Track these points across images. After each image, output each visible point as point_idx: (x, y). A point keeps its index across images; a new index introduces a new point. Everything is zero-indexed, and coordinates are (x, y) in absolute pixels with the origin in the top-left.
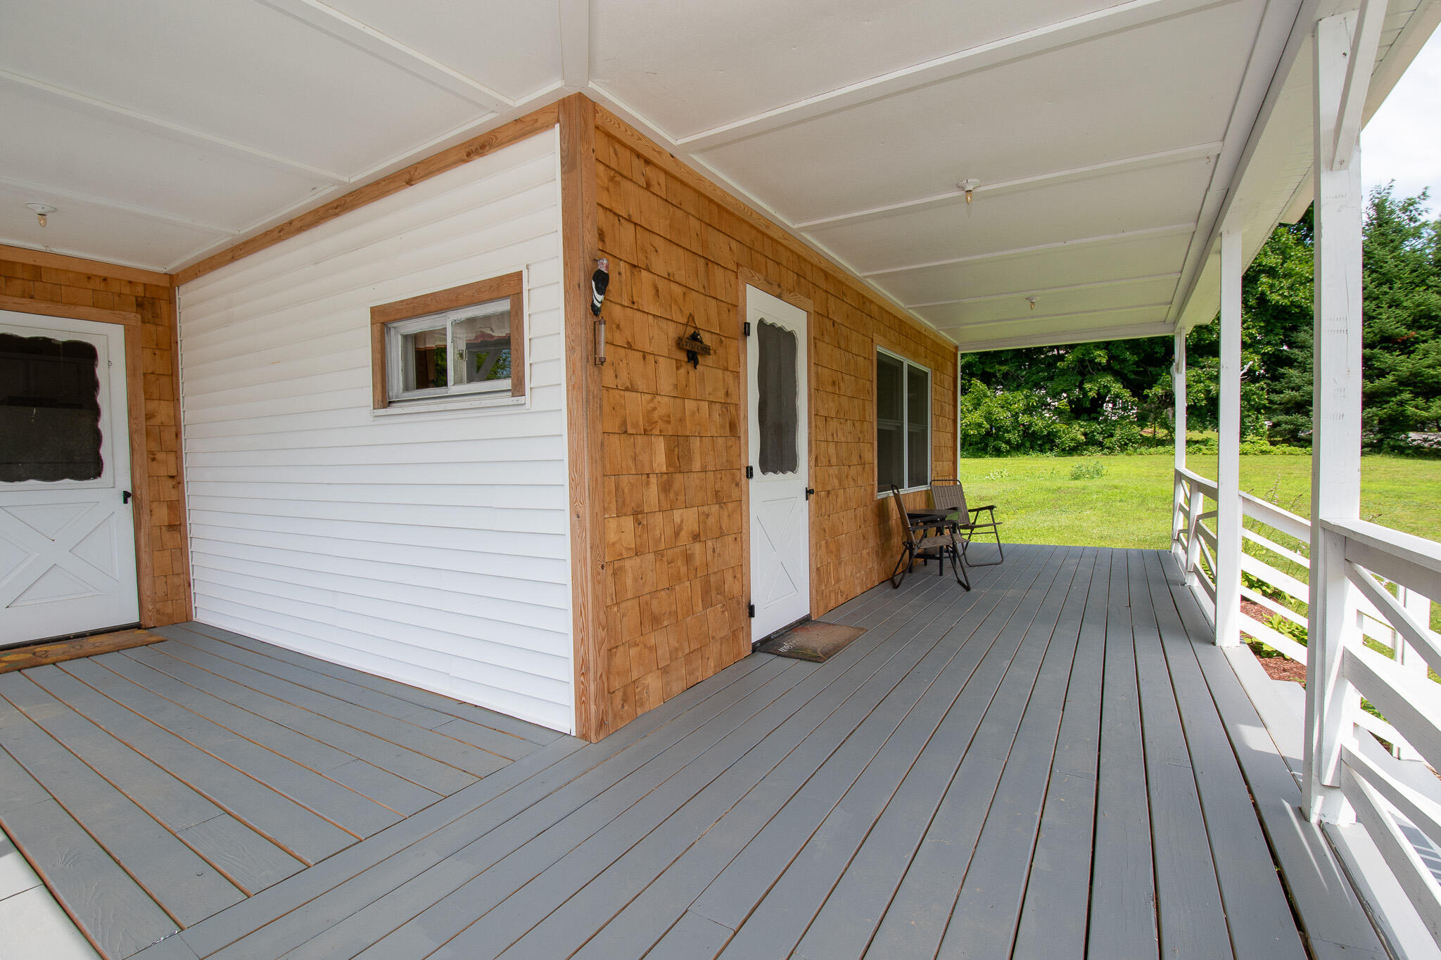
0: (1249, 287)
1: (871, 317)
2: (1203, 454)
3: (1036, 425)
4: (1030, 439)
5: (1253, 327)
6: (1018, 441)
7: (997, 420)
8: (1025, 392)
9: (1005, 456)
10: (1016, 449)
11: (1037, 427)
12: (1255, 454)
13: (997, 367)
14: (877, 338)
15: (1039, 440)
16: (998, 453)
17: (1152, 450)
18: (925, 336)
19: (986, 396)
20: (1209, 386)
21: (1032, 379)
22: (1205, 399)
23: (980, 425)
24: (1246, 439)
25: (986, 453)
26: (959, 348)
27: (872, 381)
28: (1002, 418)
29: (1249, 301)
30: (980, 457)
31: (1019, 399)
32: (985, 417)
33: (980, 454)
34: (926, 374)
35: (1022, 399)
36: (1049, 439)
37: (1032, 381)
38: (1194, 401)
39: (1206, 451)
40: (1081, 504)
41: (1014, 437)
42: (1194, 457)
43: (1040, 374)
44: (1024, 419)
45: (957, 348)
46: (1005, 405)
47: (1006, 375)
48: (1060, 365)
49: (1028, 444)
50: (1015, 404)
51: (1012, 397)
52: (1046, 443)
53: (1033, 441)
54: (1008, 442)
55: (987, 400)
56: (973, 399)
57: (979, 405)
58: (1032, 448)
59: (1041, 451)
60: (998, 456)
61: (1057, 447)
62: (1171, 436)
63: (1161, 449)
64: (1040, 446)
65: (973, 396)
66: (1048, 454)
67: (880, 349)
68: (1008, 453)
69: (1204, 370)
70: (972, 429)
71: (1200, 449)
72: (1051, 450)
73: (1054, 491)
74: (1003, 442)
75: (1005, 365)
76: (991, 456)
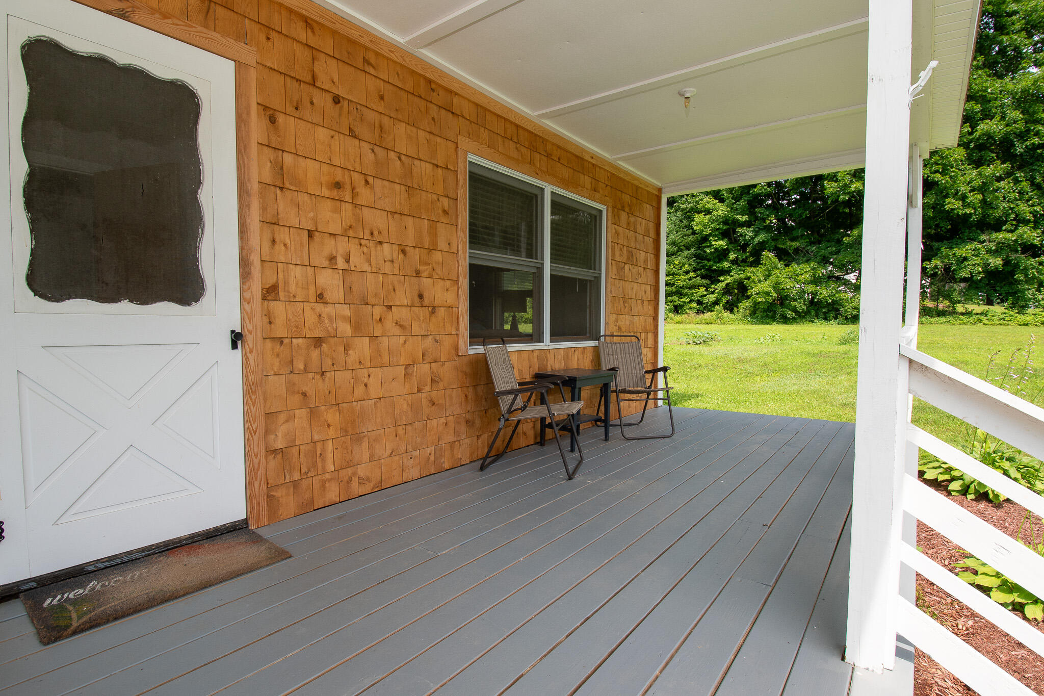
0: (1036, 165)
1: (453, 113)
2: (984, 324)
3: (821, 294)
4: (816, 308)
5: (1039, 205)
6: (803, 309)
7: (784, 289)
8: (812, 265)
9: (791, 323)
10: (801, 317)
11: (822, 296)
12: (1036, 325)
13: (789, 243)
14: (463, 142)
15: (824, 308)
16: (785, 320)
17: (933, 320)
18: (594, 165)
19: (776, 268)
20: (987, 260)
21: (820, 254)
22: (983, 272)
23: (768, 294)
24: (1027, 312)
25: (774, 320)
26: (663, 190)
27: (456, 200)
28: (788, 287)
29: (1035, 178)
30: (768, 323)
31: (805, 270)
32: (773, 287)
33: (768, 321)
34: (601, 211)
35: (809, 271)
36: (833, 308)
37: (820, 256)
38: (971, 274)
39: (985, 321)
40: (838, 368)
41: (800, 306)
42: (975, 326)
43: (829, 249)
44: (811, 288)
45: (660, 190)
46: (793, 277)
47: (797, 251)
48: (846, 239)
49: (813, 313)
50: (802, 275)
51: (800, 269)
52: (831, 311)
53: (818, 309)
54: (795, 310)
55: (777, 271)
56: (764, 270)
57: (770, 276)
58: (817, 316)
59: (826, 319)
60: (785, 323)
61: (841, 315)
62: (953, 307)
63: (943, 319)
64: (825, 313)
65: (765, 268)
66: (832, 322)
67: (472, 158)
68: (793, 320)
69: (984, 244)
70: (760, 297)
71: (981, 320)
72: (836, 318)
73: (814, 355)
74: (789, 310)
75: (796, 241)
76: (779, 322)
